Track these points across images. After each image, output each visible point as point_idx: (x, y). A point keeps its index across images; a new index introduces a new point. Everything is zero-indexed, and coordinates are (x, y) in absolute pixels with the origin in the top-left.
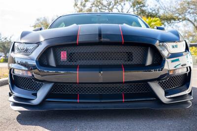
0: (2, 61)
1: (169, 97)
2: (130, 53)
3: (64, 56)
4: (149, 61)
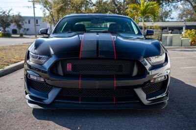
0: (0, 35)
1: (149, 99)
2: (120, 66)
3: (69, 67)
4: (135, 72)
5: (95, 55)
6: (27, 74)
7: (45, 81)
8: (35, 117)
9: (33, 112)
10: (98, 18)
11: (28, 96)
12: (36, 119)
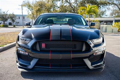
0: (2, 26)
1: (93, 66)
2: (75, 45)
3: (43, 45)
4: (84, 49)
5: (60, 38)
6: (18, 50)
7: (29, 54)
8: (23, 77)
9: (21, 74)
10: (61, 16)
11: (18, 64)
12: (23, 78)
